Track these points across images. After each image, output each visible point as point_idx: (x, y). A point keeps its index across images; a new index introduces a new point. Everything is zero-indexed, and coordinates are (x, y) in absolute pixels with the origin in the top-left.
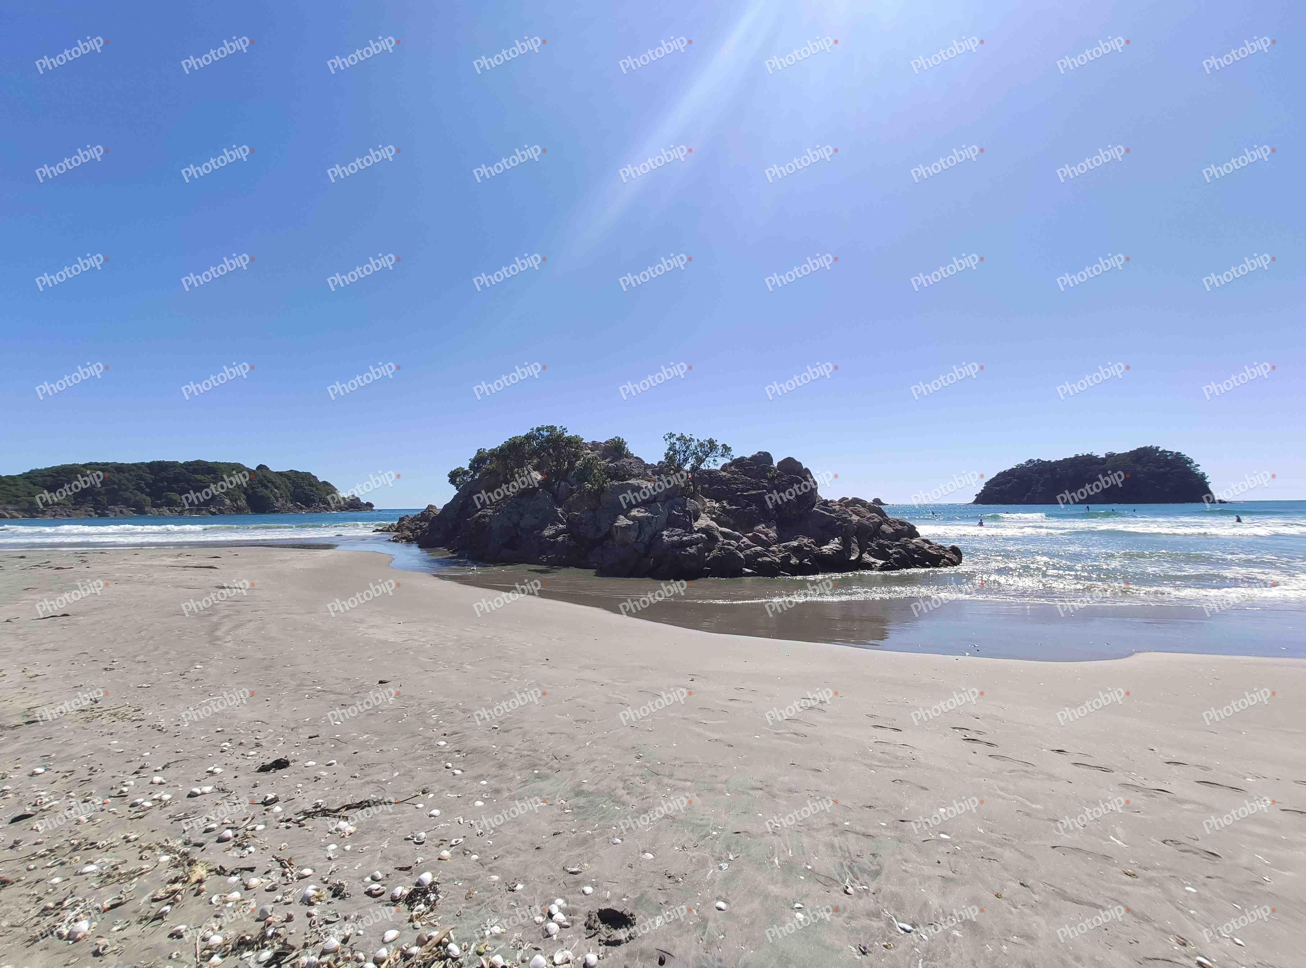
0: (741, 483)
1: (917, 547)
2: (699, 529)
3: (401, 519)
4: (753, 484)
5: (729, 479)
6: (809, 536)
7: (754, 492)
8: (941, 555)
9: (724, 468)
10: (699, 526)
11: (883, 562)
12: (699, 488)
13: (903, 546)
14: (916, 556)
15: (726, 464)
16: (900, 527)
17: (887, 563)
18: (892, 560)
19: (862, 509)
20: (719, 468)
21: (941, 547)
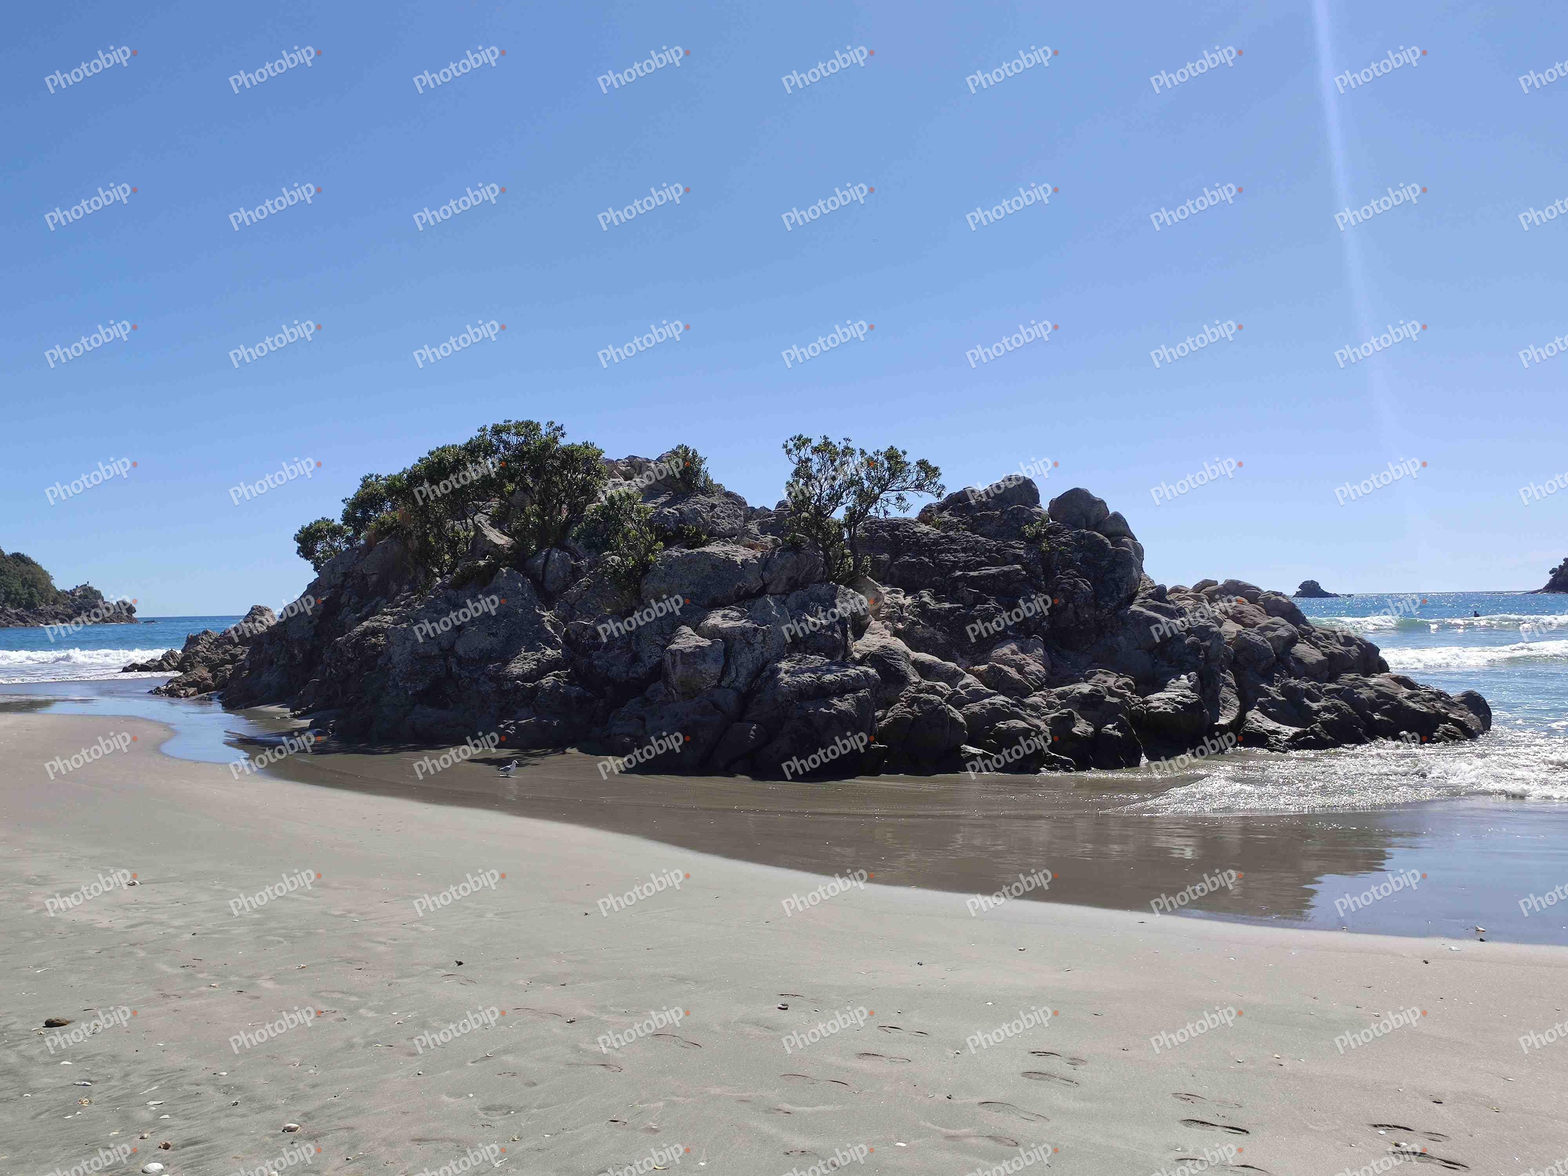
0: (964, 550)
1: (1381, 695)
2: (864, 656)
3: (192, 641)
4: (990, 551)
5: (936, 542)
6: (1120, 669)
7: (993, 570)
8: (1438, 713)
9: (926, 515)
10: (866, 650)
11: (1295, 730)
12: (867, 561)
13: (1346, 695)
14: (1377, 716)
15: (930, 506)
16: (1338, 649)
17: (1305, 733)
18: (1317, 727)
19: (1248, 608)
20: (913, 514)
21: (1439, 695)
